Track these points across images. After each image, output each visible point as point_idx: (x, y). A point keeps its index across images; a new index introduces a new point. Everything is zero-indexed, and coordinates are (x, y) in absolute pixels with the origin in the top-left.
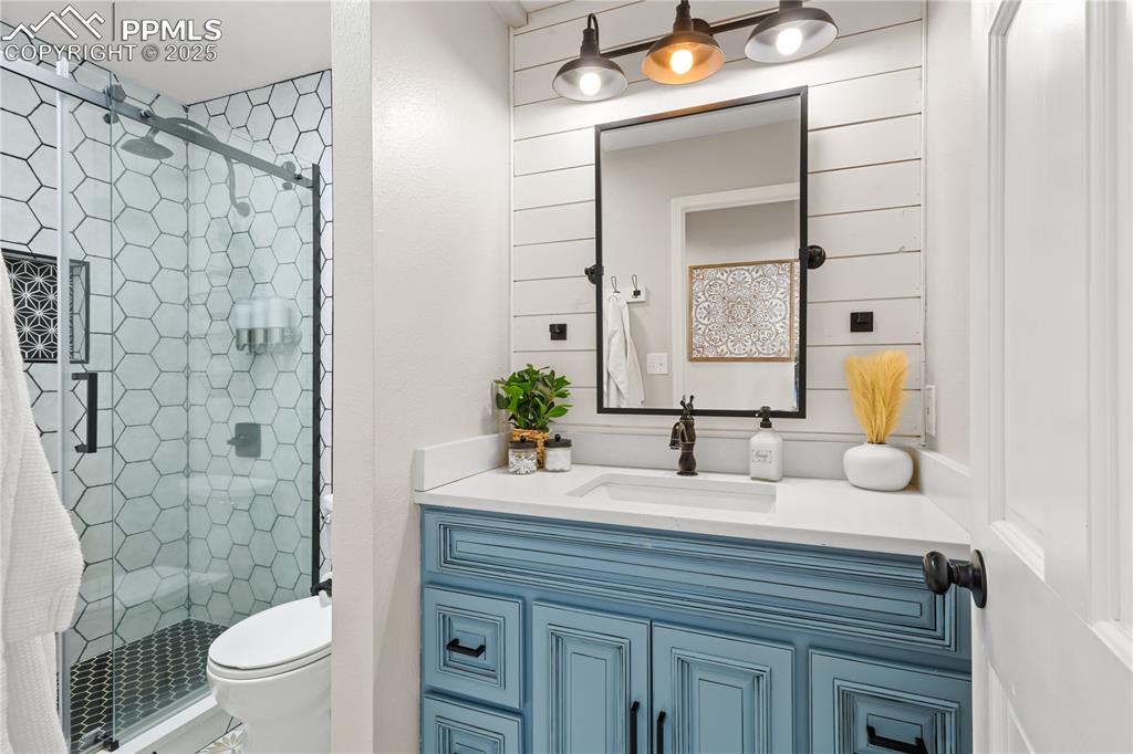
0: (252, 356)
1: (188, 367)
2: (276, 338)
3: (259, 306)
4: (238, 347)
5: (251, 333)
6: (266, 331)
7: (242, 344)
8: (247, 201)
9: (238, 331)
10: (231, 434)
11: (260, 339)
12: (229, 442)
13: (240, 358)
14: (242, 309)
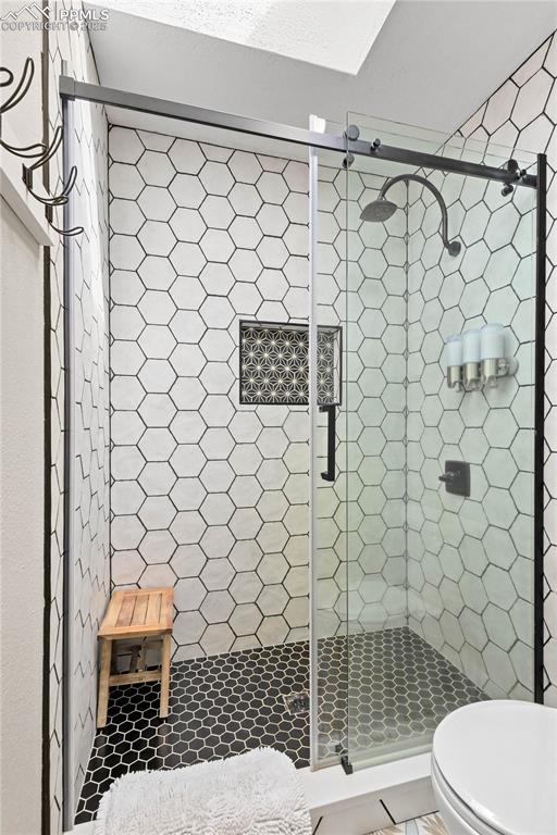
0: (463, 393)
1: (406, 408)
2: (488, 371)
3: (470, 340)
4: (449, 385)
5: (462, 369)
6: (479, 365)
7: (453, 381)
8: (458, 240)
9: (449, 369)
10: (442, 471)
11: (470, 374)
12: (441, 479)
13: (451, 396)
14: (453, 347)
